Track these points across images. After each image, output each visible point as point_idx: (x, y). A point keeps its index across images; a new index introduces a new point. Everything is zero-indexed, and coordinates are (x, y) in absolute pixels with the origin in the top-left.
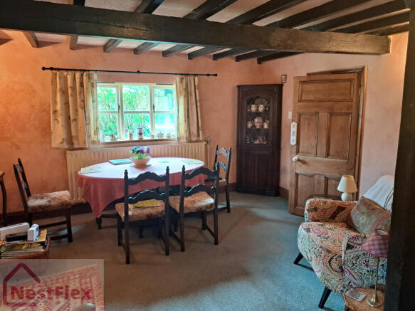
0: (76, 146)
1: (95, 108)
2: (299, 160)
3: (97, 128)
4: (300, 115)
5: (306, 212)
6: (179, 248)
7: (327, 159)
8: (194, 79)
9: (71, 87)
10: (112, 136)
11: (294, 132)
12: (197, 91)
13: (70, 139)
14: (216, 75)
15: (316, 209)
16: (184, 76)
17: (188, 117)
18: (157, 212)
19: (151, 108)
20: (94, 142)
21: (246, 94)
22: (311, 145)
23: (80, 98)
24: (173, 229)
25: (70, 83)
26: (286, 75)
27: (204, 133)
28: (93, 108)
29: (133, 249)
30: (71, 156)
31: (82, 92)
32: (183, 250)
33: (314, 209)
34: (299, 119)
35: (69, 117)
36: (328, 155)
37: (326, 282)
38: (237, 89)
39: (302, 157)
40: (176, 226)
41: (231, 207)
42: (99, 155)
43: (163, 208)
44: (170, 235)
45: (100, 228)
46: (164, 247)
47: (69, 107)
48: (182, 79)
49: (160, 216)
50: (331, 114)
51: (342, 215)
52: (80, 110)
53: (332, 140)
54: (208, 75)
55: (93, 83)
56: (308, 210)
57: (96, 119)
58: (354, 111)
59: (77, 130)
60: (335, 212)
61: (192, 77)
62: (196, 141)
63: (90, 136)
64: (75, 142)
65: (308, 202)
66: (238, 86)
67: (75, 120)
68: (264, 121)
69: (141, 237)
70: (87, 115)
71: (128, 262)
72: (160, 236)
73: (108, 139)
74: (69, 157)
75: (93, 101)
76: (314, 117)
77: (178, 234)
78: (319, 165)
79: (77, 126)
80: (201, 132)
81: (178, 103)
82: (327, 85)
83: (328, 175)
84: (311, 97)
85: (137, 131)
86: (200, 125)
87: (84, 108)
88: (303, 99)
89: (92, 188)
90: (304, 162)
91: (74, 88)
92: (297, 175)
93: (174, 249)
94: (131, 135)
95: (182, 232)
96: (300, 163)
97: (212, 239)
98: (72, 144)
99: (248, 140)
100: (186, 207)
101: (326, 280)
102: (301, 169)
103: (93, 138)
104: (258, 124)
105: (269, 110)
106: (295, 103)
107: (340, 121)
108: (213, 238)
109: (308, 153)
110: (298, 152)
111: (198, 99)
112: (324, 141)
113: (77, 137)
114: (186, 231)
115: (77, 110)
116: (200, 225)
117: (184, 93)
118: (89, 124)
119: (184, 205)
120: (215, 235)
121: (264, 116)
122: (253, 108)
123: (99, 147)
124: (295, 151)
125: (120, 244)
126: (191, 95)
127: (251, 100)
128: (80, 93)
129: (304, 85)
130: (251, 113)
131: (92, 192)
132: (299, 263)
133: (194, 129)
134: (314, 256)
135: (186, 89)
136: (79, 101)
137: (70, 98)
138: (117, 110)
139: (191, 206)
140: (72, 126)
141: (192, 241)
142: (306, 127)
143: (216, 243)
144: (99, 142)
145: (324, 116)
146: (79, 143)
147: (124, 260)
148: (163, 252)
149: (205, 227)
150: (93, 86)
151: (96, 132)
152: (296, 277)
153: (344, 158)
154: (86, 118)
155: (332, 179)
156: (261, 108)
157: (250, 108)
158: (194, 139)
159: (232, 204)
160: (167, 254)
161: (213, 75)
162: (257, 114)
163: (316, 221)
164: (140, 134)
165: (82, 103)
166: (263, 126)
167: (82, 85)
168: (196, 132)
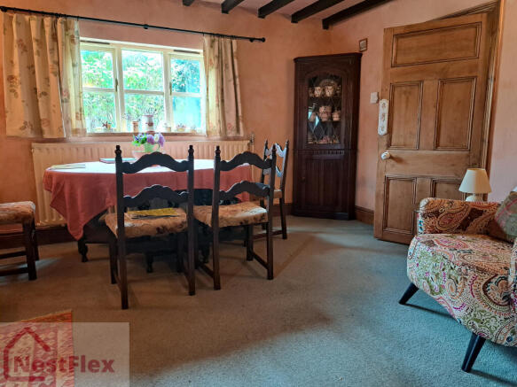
0: (47, 136)
1: (78, 76)
2: (391, 157)
3: (80, 110)
4: (393, 87)
5: (420, 219)
6: (211, 284)
7: (435, 152)
8: (231, 43)
9: (37, 40)
10: (106, 126)
11: (384, 116)
12: (235, 60)
13: (37, 125)
14: (263, 40)
15: (437, 213)
16: (217, 38)
17: (223, 101)
18: (174, 223)
19: (166, 88)
20: (76, 131)
21: (307, 71)
22: (411, 133)
23: (52, 57)
24: (201, 257)
25: (34, 34)
26: (367, 40)
27: (246, 128)
28: (74, 75)
29: (134, 288)
30: (39, 152)
31: (55, 49)
32: (217, 287)
33: (433, 213)
34: (392, 93)
35: (36, 89)
36: (437, 146)
37: (477, 325)
38: (293, 64)
39: (395, 153)
40: (206, 254)
41: (288, 232)
42: (85, 152)
43: (185, 219)
44: (196, 268)
45: (85, 260)
46: (187, 283)
47: (34, 72)
48: (213, 41)
49: (179, 230)
50: (443, 82)
51: (479, 222)
52: (52, 77)
53: (443, 122)
54: (252, 40)
55: (73, 36)
56: (423, 216)
57: (80, 95)
58: (480, 74)
59: (48, 111)
60: (466, 219)
61: (228, 40)
62: (236, 139)
63: (68, 121)
64: (45, 128)
65: (423, 203)
66: (296, 60)
67: (45, 94)
68: (333, 111)
69: (150, 270)
70: (63, 87)
71: (125, 306)
72: (180, 269)
73: (100, 129)
74: (36, 152)
75: (74, 65)
76: (416, 88)
77: (210, 265)
78: (423, 162)
79: (47, 102)
80: (241, 124)
81: (208, 77)
82: (437, 37)
83: (437, 176)
84: (412, 58)
85: (144, 120)
86: (240, 114)
87: (59, 74)
88: (399, 61)
89: (67, 190)
90: (398, 160)
91: (41, 42)
92: (387, 180)
93: (203, 286)
94: (135, 125)
95: (216, 264)
96: (392, 162)
97: (263, 272)
98: (41, 132)
99: (310, 138)
100: (222, 218)
101: (478, 321)
102: (393, 171)
103: (75, 124)
104: (325, 115)
105: (341, 94)
106: (385, 69)
107: (457, 91)
108: (266, 271)
109: (405, 145)
110: (389, 145)
111: (237, 74)
112: (432, 124)
113: (49, 122)
114: (222, 262)
115: (47, 79)
116: (243, 253)
117: (215, 62)
118: (67, 101)
119: (220, 215)
120: (269, 266)
121: (334, 103)
122: (318, 92)
123: (85, 140)
124: (385, 143)
125: (114, 282)
126: (227, 68)
127: (315, 79)
128: (52, 50)
129: (400, 40)
130: (314, 99)
131: (67, 196)
132: (408, 302)
133: (231, 120)
134: (447, 284)
135: (219, 57)
136: (50, 63)
137: (36, 57)
138: (113, 87)
139: (230, 216)
140: (40, 103)
141: (232, 275)
142: (403, 105)
143: (270, 276)
144: (85, 131)
145: (431, 85)
146: (51, 132)
147: (119, 303)
148: (186, 291)
149: (251, 256)
150: (72, 41)
151: (80, 115)
152: (411, 323)
153: (464, 148)
154: (63, 91)
155: (442, 182)
156: (329, 92)
157: (313, 92)
158: (231, 134)
159: (289, 229)
160: (192, 293)
161: (259, 39)
162: (323, 101)
163: (437, 233)
164: (151, 124)
165: (56, 66)
166: (331, 118)
167: (54, 37)
168: (233, 123)
